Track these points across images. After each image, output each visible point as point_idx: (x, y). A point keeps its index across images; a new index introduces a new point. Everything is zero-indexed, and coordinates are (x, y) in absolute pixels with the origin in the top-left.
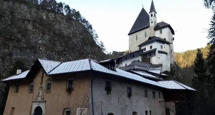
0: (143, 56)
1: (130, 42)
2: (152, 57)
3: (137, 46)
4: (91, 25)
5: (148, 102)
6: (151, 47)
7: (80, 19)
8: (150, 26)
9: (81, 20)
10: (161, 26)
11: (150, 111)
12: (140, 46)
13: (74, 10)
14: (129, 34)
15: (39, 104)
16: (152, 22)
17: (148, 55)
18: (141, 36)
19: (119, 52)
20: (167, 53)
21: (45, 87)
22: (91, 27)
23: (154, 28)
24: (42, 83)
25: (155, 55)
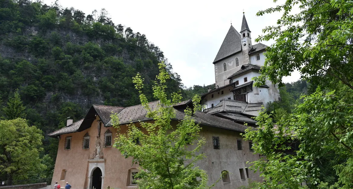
0: (236, 92)
1: (217, 73)
2: (248, 93)
3: (226, 79)
4: (162, 52)
5: (243, 156)
6: (246, 80)
7: (146, 45)
8: (243, 51)
9: (148, 46)
10: (258, 50)
11: (247, 169)
12: (231, 78)
13: (138, 33)
14: (214, 63)
15: (97, 165)
16: (245, 45)
17: (242, 90)
18: (230, 65)
19: (203, 86)
20: (268, 86)
21: (104, 141)
22: (163, 55)
23: (249, 52)
24: (100, 136)
25: (252, 90)
